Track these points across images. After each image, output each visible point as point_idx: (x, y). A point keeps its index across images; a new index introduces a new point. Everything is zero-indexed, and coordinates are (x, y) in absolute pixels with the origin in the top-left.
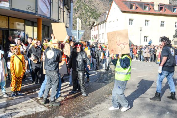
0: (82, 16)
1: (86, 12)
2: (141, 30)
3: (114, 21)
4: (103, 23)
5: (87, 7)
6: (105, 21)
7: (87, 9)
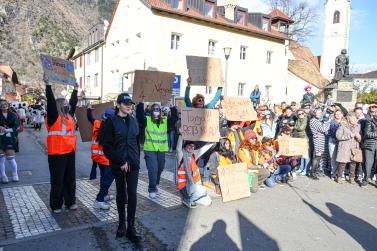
0: (51, 47)
1: (59, 41)
2: (227, 57)
3: (127, 41)
4: (96, 49)
5: (61, 32)
6: (102, 43)
7: (61, 35)
